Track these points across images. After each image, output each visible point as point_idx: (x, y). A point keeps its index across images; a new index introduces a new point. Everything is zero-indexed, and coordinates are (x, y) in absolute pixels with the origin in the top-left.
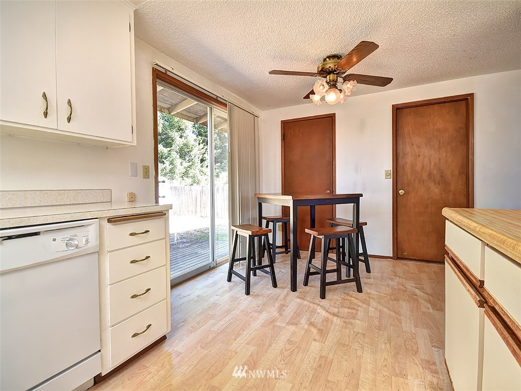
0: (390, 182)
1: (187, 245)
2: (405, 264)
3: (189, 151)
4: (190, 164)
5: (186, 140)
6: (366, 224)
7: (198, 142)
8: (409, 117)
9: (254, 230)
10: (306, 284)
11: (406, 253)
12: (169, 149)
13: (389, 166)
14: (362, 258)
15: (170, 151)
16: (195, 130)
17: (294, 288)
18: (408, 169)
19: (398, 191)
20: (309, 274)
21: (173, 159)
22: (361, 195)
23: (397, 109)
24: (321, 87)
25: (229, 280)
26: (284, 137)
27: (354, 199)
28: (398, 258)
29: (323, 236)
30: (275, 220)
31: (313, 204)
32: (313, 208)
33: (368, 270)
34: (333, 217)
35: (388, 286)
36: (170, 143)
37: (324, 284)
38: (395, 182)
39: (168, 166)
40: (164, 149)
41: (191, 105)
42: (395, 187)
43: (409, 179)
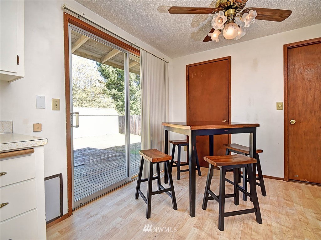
0: (282, 112)
1: (119, 158)
2: (298, 187)
3: (133, 94)
4: (134, 101)
5: (131, 87)
6: (262, 151)
7: (139, 88)
8: (300, 55)
9: (155, 158)
10: (204, 207)
11: (297, 176)
12: (121, 93)
13: (281, 99)
14: (258, 181)
15: (121, 94)
16: (137, 80)
17: (193, 214)
18: (299, 101)
19: (289, 120)
20: (207, 199)
21: (123, 99)
22: (258, 125)
23: (288, 48)
24: (220, 21)
25: (137, 198)
26: (188, 78)
27: (251, 129)
28: (290, 180)
29: (222, 166)
30: (180, 144)
31: (211, 134)
32: (211, 138)
33: (264, 194)
34: (228, 143)
35: (287, 215)
36: (122, 89)
37: (222, 215)
38: (286, 112)
39: (120, 103)
40: (118, 93)
41: (115, 54)
42: (287, 117)
43: (300, 110)
